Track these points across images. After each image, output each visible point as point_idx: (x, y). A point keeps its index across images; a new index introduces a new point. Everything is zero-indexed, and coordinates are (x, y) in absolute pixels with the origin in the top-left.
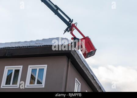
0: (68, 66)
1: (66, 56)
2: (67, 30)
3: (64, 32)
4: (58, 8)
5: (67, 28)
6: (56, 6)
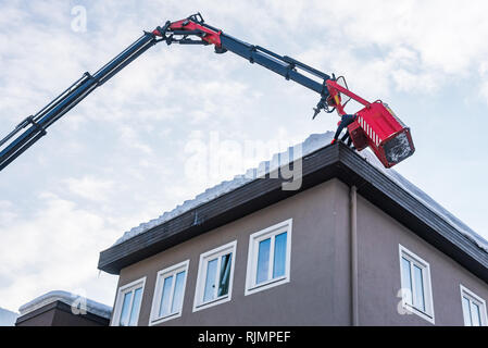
1: (335, 180)
2: (321, 105)
3: (314, 112)
4: (293, 63)
5: (322, 100)
6: (286, 59)
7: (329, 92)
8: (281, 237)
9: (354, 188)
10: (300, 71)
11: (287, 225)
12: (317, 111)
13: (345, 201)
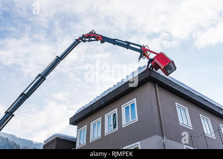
0: (156, 91)
1: (149, 82)
2: (141, 57)
3: (138, 59)
4: (129, 43)
5: (141, 55)
6: (126, 42)
7: (143, 52)
8: (133, 105)
9: (157, 84)
10: (131, 45)
11: (134, 100)
12: (140, 59)
13: (154, 89)
